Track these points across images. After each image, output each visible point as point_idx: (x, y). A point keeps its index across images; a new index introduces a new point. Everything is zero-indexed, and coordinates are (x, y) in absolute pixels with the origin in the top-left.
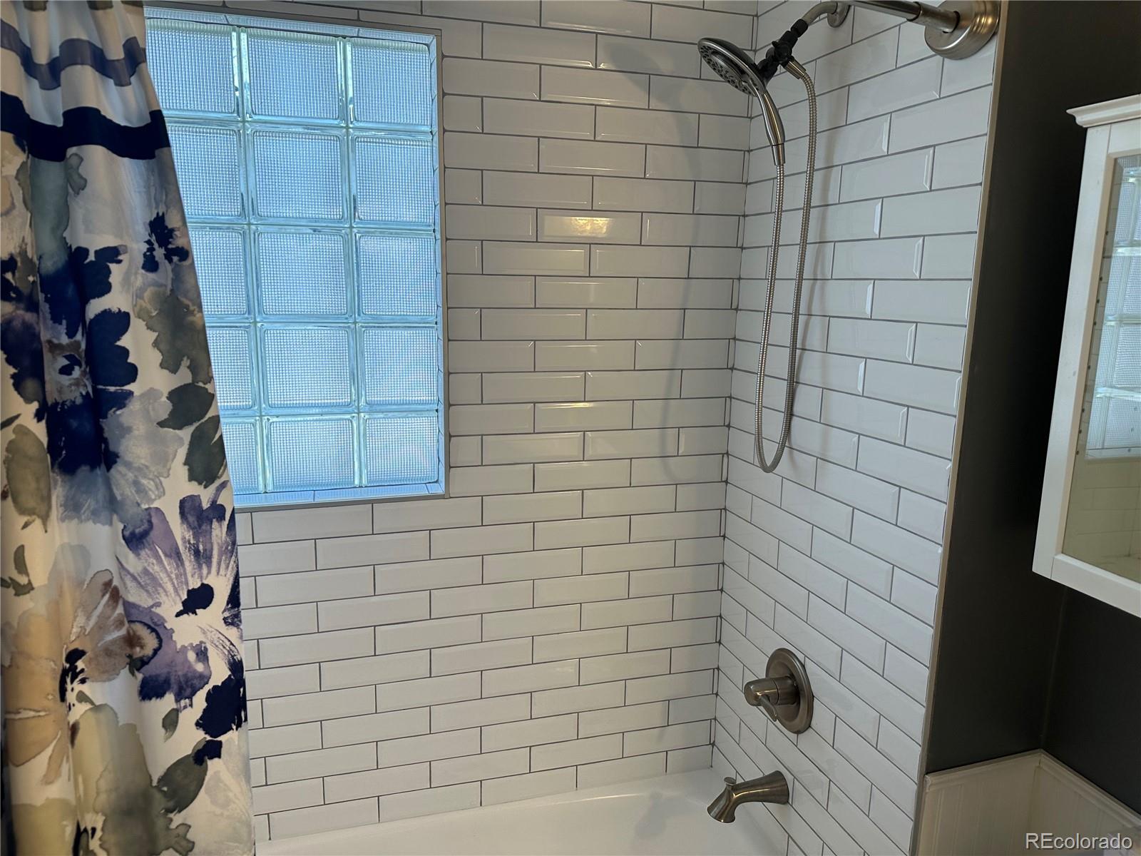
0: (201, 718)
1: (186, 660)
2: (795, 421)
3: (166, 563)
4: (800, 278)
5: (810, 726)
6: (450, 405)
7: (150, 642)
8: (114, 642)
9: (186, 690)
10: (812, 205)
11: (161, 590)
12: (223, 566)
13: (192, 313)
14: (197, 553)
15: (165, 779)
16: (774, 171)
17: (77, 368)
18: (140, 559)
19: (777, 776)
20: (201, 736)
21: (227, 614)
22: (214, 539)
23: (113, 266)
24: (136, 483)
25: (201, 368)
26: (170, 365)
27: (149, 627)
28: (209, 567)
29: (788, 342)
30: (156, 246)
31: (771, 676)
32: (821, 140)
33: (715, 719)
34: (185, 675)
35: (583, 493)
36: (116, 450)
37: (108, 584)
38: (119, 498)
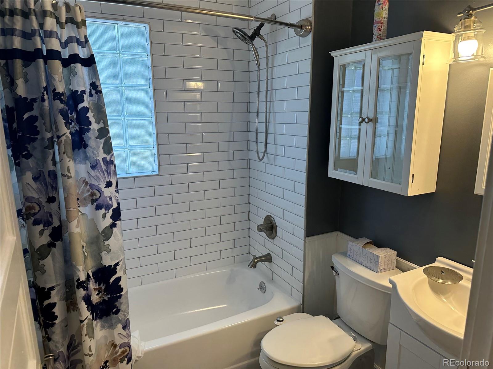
0: (111, 216)
1: (107, 200)
2: (268, 145)
3: (101, 174)
4: (267, 101)
5: (276, 236)
6: (159, 145)
7: (98, 195)
8: (86, 196)
9: (108, 208)
10: (269, 78)
11: (100, 181)
12: (114, 177)
13: (103, 108)
14: (107, 172)
15: (103, 232)
16: (257, 68)
17: (73, 123)
18: (95, 172)
19: (269, 254)
20: (111, 221)
21: (116, 189)
22: (111, 169)
23: (84, 95)
24: (93, 152)
25: (106, 123)
26: (98, 122)
27: (98, 190)
28: (111, 176)
29: (264, 121)
30: (92, 90)
31: (265, 223)
32: (270, 58)
33: (249, 245)
34: (107, 204)
35: (204, 173)
36: (88, 143)
37: (84, 181)
38: (89, 156)
